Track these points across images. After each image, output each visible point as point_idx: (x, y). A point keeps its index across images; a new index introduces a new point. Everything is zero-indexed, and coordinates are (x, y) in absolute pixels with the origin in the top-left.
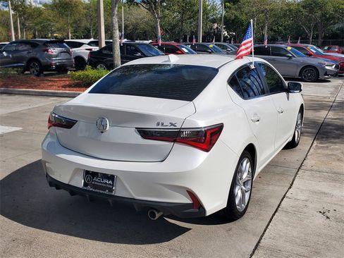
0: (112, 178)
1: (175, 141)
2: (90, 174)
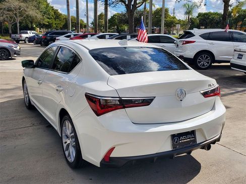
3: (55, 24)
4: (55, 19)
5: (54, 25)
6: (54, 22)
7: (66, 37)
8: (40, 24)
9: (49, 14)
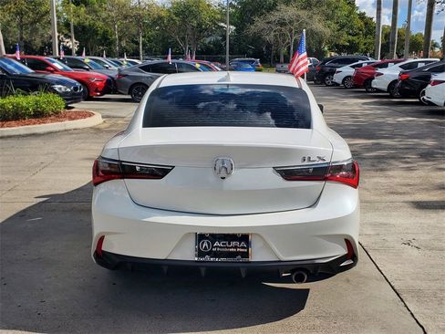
0: (245, 238)
1: (326, 179)
2: (207, 238)
3: (365, 44)
4: (366, 35)
5: (363, 47)
6: (363, 41)
7: (353, 67)
8: (337, 46)
9: (352, 28)
